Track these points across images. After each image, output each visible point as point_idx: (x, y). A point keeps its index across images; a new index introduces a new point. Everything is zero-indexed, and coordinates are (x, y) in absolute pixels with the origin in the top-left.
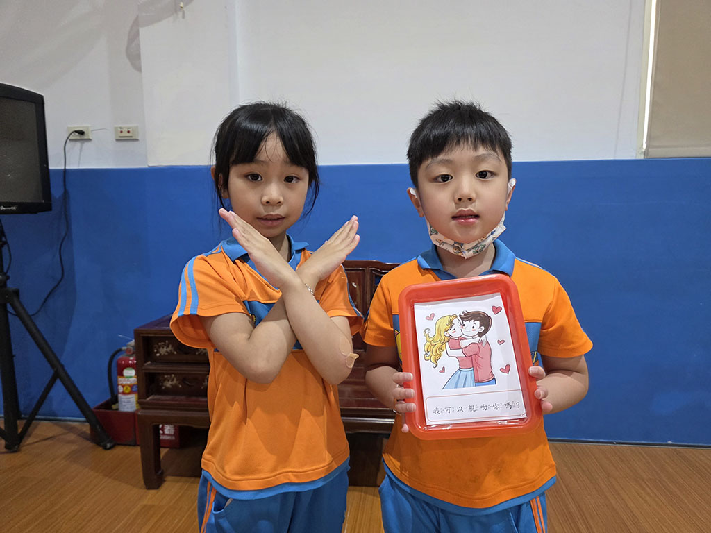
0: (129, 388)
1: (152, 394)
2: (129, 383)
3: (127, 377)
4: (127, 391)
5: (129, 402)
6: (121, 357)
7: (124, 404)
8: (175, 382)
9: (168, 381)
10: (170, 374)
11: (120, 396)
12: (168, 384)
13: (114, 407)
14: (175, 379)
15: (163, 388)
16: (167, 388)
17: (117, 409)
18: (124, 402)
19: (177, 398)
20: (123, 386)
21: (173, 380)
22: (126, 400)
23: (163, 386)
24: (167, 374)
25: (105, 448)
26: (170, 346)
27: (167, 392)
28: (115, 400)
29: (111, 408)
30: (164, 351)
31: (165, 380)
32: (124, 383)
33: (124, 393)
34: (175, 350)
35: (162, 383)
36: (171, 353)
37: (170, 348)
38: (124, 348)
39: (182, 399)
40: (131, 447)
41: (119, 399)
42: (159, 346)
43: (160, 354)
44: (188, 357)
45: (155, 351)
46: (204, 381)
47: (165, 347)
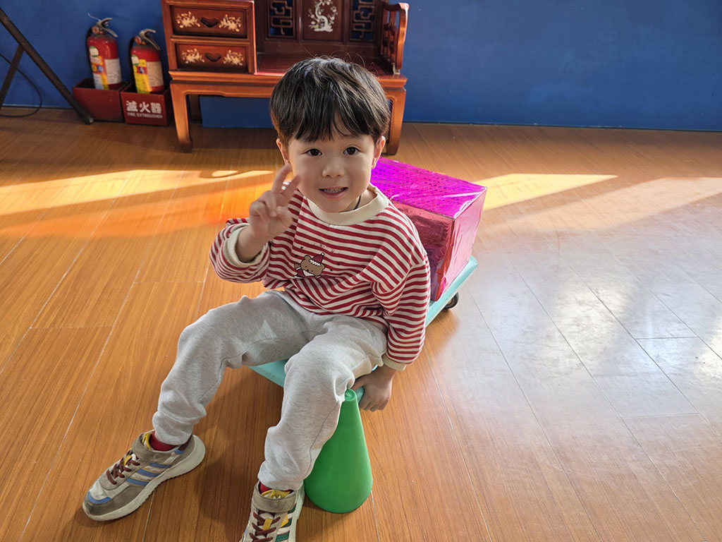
8: (198, 57)
9: (191, 55)
10: (193, 48)
12: (190, 58)
15: (187, 62)
16: (190, 63)
21: (196, 55)
23: (185, 60)
26: (193, 18)
27: (191, 66)
30: (187, 22)
31: (188, 54)
34: (198, 22)
35: (185, 57)
36: (194, 26)
37: (194, 20)
42: (183, 18)
43: (184, 26)
44: (212, 30)
45: (179, 22)
46: (226, 56)
47: (188, 19)
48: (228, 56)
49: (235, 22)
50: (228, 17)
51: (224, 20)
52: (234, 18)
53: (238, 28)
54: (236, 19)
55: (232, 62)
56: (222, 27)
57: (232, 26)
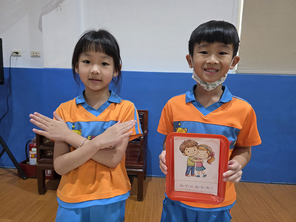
0: (34, 156)
1: (43, 158)
4: (33, 157)
5: (33, 161)
6: (31, 143)
9: (49, 153)
10: (50, 150)
11: (30, 158)
15: (47, 156)
17: (29, 164)
21: (51, 153)
24: (48, 150)
25: (24, 179)
27: (49, 157)
28: (28, 160)
29: (26, 163)
30: (47, 141)
32: (32, 154)
35: (47, 154)
38: (32, 140)
40: (34, 179)
41: (30, 160)
43: (46, 143)
45: (44, 141)
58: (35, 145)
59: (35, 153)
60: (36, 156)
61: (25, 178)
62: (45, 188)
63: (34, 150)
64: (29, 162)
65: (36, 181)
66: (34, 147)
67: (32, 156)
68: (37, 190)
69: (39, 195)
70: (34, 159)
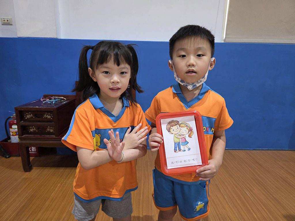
0: (15, 133)
1: (25, 134)
2: (15, 131)
3: (14, 129)
6: (10, 120)
7: (13, 140)
9: (32, 129)
10: (32, 126)
11: (11, 136)
12: (32, 130)
13: (9, 141)
14: (35, 128)
15: (30, 132)
16: (31, 132)
17: (10, 142)
18: (13, 139)
19: (36, 135)
20: (12, 132)
21: (34, 129)
22: (14, 138)
23: (29, 131)
24: (31, 126)
25: (6, 158)
26: (31, 114)
27: (31, 133)
28: (9, 138)
29: (8, 142)
30: (28, 116)
31: (30, 128)
32: (13, 131)
33: (13, 135)
34: (33, 116)
35: (29, 130)
36: (32, 118)
37: (31, 115)
38: (12, 117)
39: (38, 136)
40: (18, 157)
41: (11, 138)
42: (27, 115)
43: (27, 118)
44: (40, 119)
45: (25, 117)
46: (47, 129)
47: (29, 115)
48: (48, 129)
49: (50, 116)
50: (47, 113)
51: (45, 115)
52: (50, 114)
53: (52, 118)
54: (51, 114)
55: (50, 131)
56: (44, 118)
57: (49, 117)
58: (15, 122)
59: (16, 130)
60: (17, 133)
61: (7, 156)
62: (30, 165)
63: (15, 127)
64: (10, 140)
65: (20, 158)
66: (14, 124)
67: (13, 133)
68: (22, 167)
69: (24, 173)
70: (15, 136)
